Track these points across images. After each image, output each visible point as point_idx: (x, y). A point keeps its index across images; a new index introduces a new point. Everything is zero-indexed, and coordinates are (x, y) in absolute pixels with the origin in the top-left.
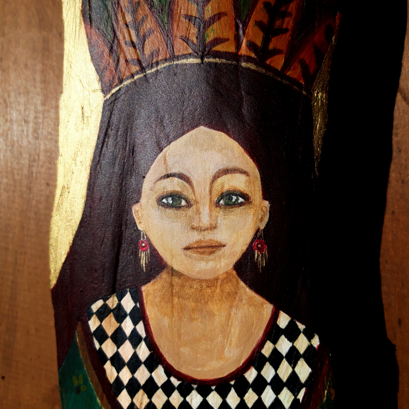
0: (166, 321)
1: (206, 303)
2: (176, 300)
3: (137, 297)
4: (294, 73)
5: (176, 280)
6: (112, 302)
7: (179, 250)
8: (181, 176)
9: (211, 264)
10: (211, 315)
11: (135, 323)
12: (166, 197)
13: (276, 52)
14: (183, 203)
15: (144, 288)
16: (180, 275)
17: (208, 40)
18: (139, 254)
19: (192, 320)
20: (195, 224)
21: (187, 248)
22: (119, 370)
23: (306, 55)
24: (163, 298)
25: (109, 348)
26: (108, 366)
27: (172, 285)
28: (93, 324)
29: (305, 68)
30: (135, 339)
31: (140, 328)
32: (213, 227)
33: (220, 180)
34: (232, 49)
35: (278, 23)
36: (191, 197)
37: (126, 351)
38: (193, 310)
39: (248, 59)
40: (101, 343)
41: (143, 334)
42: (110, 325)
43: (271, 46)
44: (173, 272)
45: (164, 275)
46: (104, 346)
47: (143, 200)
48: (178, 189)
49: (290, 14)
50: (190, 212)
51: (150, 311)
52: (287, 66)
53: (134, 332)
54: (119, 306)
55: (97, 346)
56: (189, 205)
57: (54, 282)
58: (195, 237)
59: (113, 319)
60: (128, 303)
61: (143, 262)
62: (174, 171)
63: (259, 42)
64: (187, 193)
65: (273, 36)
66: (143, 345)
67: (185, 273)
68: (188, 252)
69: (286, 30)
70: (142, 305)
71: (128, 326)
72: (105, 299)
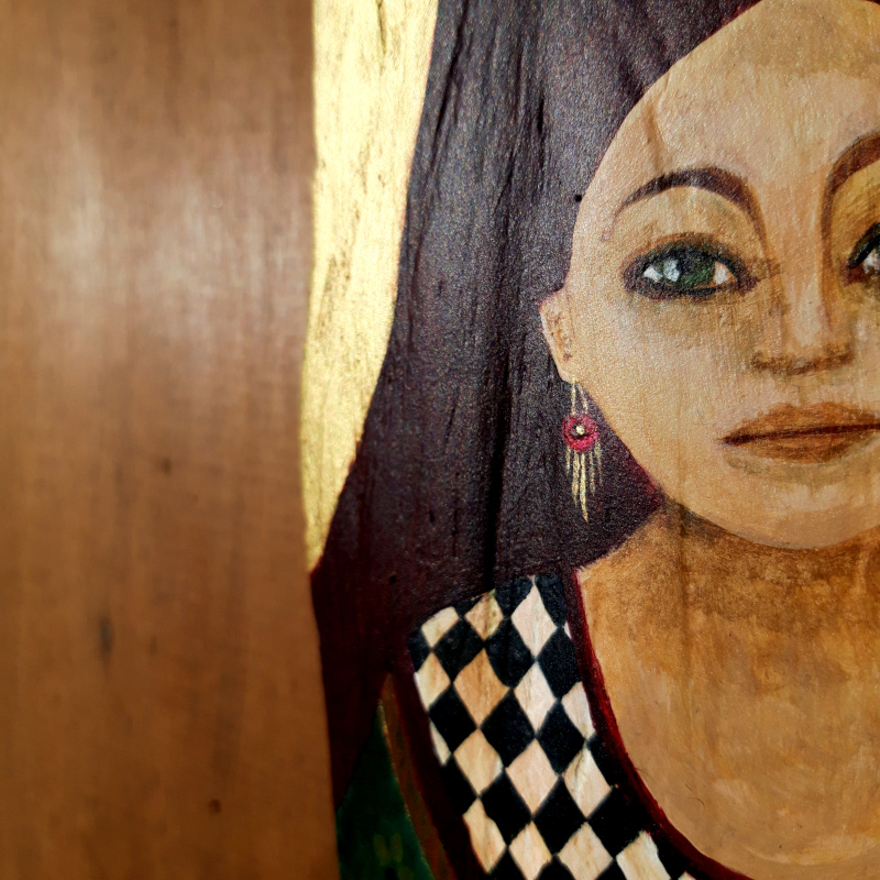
0: (665, 690)
1: (812, 633)
2: (699, 619)
3: (564, 604)
5: (697, 551)
6: (485, 617)
7: (704, 444)
8: (712, 179)
9: (830, 495)
10: (833, 676)
11: (560, 688)
12: (657, 259)
14: (722, 275)
15: (584, 576)
16: (711, 532)
18: (565, 462)
19: (757, 689)
20: (769, 351)
21: (739, 439)
22: (509, 834)
24: (651, 611)
25: (478, 762)
26: (476, 819)
27: (682, 568)
28: (430, 683)
30: (560, 741)
31: (577, 706)
32: (838, 358)
33: (861, 180)
36: (749, 249)
37: (533, 776)
38: (764, 657)
40: (453, 745)
41: (587, 729)
42: (479, 690)
44: (686, 523)
45: (654, 532)
46: (463, 756)
47: (577, 279)
48: (699, 225)
50: (747, 306)
51: (608, 653)
53: (557, 717)
54: (508, 632)
55: (442, 752)
56: (743, 281)
57: (316, 551)
58: (766, 397)
59: (489, 672)
60: (534, 623)
61: (580, 488)
62: (683, 163)
64: (736, 235)
66: (586, 763)
67: (732, 523)
68: (743, 452)
70: (581, 629)
71: (535, 697)
72: (463, 607)
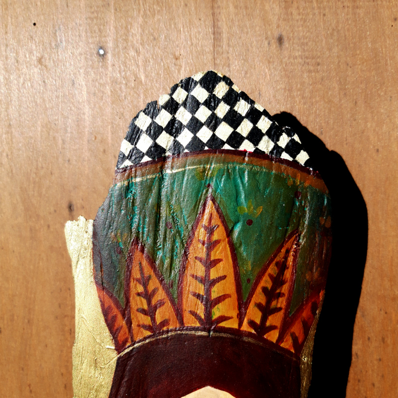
4: (287, 344)
13: (273, 328)
17: (214, 317)
23: (297, 329)
29: (295, 339)
34: (236, 326)
35: (274, 304)
39: (250, 334)
43: (268, 324)
49: (283, 295)
52: (281, 339)
63: (258, 321)
65: (270, 315)
69: (280, 309)
